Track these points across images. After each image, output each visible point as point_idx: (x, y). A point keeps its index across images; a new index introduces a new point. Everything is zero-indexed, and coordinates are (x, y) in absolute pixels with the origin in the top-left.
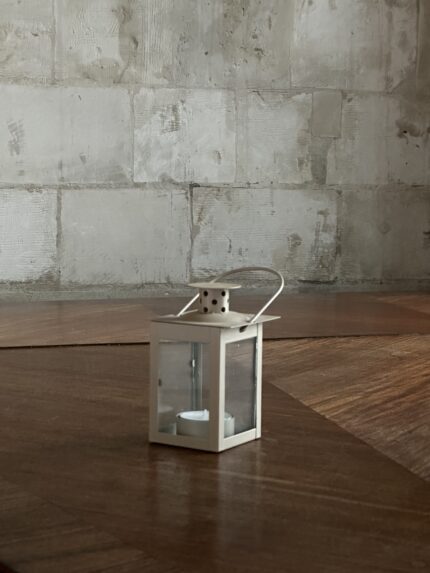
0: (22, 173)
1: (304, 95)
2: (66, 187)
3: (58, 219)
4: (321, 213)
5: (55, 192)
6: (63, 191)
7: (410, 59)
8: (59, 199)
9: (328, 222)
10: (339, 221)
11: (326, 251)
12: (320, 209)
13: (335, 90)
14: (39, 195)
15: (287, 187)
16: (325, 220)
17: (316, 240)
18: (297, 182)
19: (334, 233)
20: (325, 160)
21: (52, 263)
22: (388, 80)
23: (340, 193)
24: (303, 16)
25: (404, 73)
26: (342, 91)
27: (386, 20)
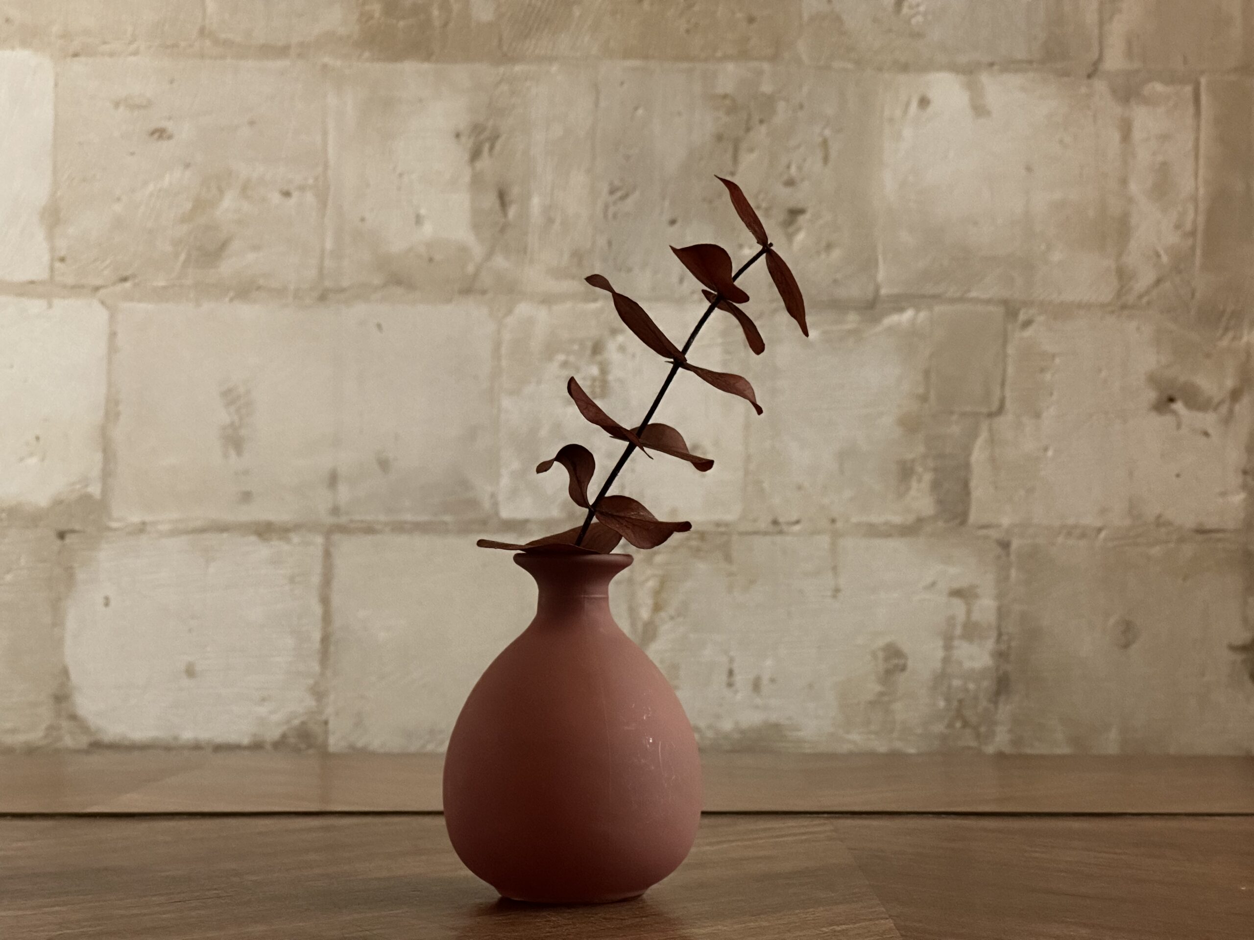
0: (247, 497)
1: (909, 314)
2: (343, 529)
3: (325, 601)
4: (957, 593)
5: (319, 540)
6: (336, 537)
7: (1177, 227)
8: (327, 555)
9: (976, 616)
10: (1002, 613)
11: (971, 686)
12: (956, 585)
13: (988, 302)
14: (285, 547)
15: (873, 531)
16: (969, 612)
17: (946, 660)
18: (897, 519)
19: (990, 644)
20: (967, 466)
21: (310, 702)
22: (1123, 275)
23: (1005, 545)
24: (907, 132)
25: (1165, 259)
26: (1005, 302)
27: (1116, 136)
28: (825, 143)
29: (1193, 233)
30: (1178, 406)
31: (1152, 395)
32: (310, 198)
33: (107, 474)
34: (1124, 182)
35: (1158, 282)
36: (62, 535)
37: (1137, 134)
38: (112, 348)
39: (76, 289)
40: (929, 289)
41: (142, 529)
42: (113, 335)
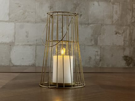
0: (28, 42)
1: (92, 25)
2: (37, 45)
3: (36, 52)
4: (96, 52)
5: (35, 46)
7: (118, 17)
8: (36, 48)
9: (98, 54)
10: (100, 53)
11: (98, 60)
13: (100, 24)
14: (32, 47)
15: (88, 46)
17: (95, 58)
18: (91, 44)
19: (99, 56)
20: (97, 39)
21: (34, 62)
22: (112, 21)
23: (101, 47)
24: (92, 7)
25: (116, 20)
26: (101, 24)
27: (112, 8)
28: (84, 8)
29: (119, 17)
30: (117, 34)
31: (115, 33)
32: (34, 13)
33: (15, 40)
34: (113, 12)
35: (116, 22)
36: (10, 45)
37: (114, 8)
38: (15, 27)
39: (12, 22)
40: (94, 23)
41: (18, 45)
42: (15, 26)
